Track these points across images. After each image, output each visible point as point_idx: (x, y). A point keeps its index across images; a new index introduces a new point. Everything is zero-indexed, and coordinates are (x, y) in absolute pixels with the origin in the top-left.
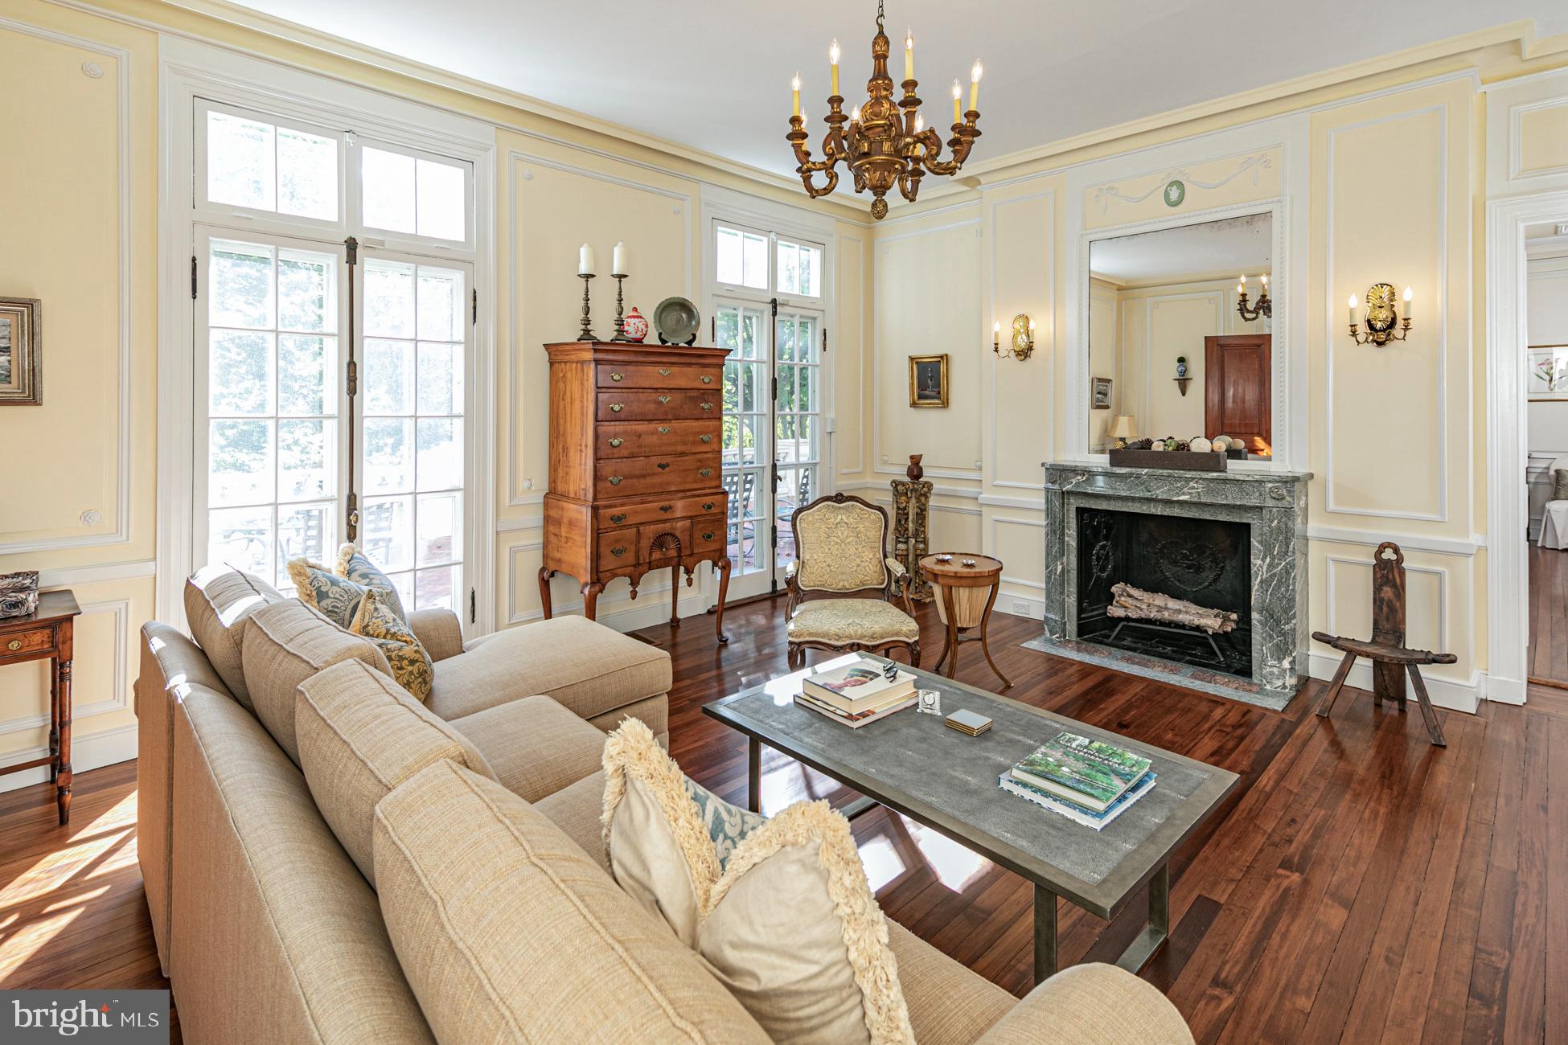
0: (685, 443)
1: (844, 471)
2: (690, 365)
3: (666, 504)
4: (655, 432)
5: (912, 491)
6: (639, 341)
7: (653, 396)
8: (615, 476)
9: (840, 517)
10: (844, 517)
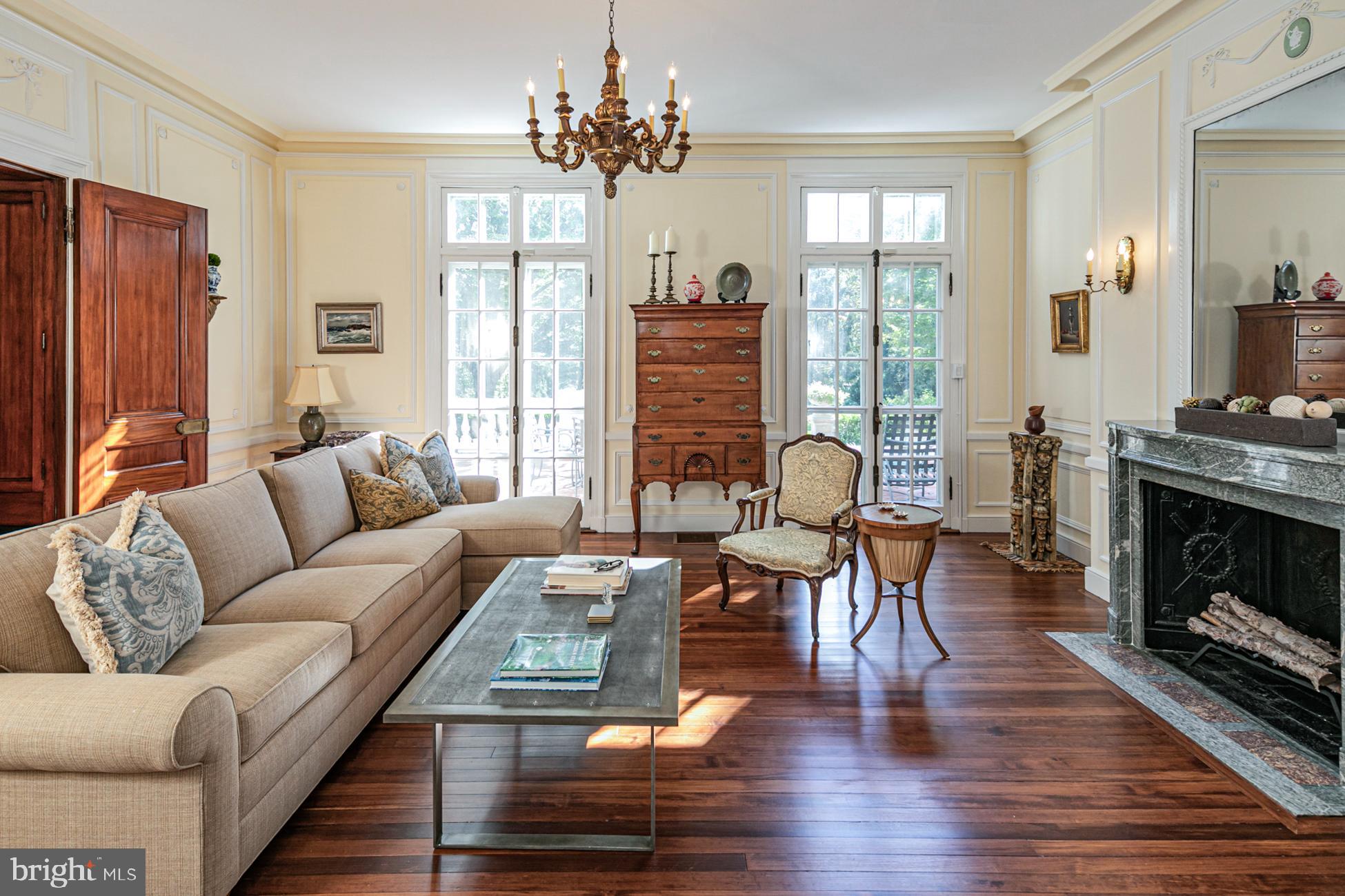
0: (720, 382)
1: (981, 420)
2: (726, 318)
3: (700, 430)
4: (690, 373)
5: (1026, 445)
6: (696, 301)
7: (688, 344)
8: (654, 405)
9: (813, 455)
10: (816, 455)
